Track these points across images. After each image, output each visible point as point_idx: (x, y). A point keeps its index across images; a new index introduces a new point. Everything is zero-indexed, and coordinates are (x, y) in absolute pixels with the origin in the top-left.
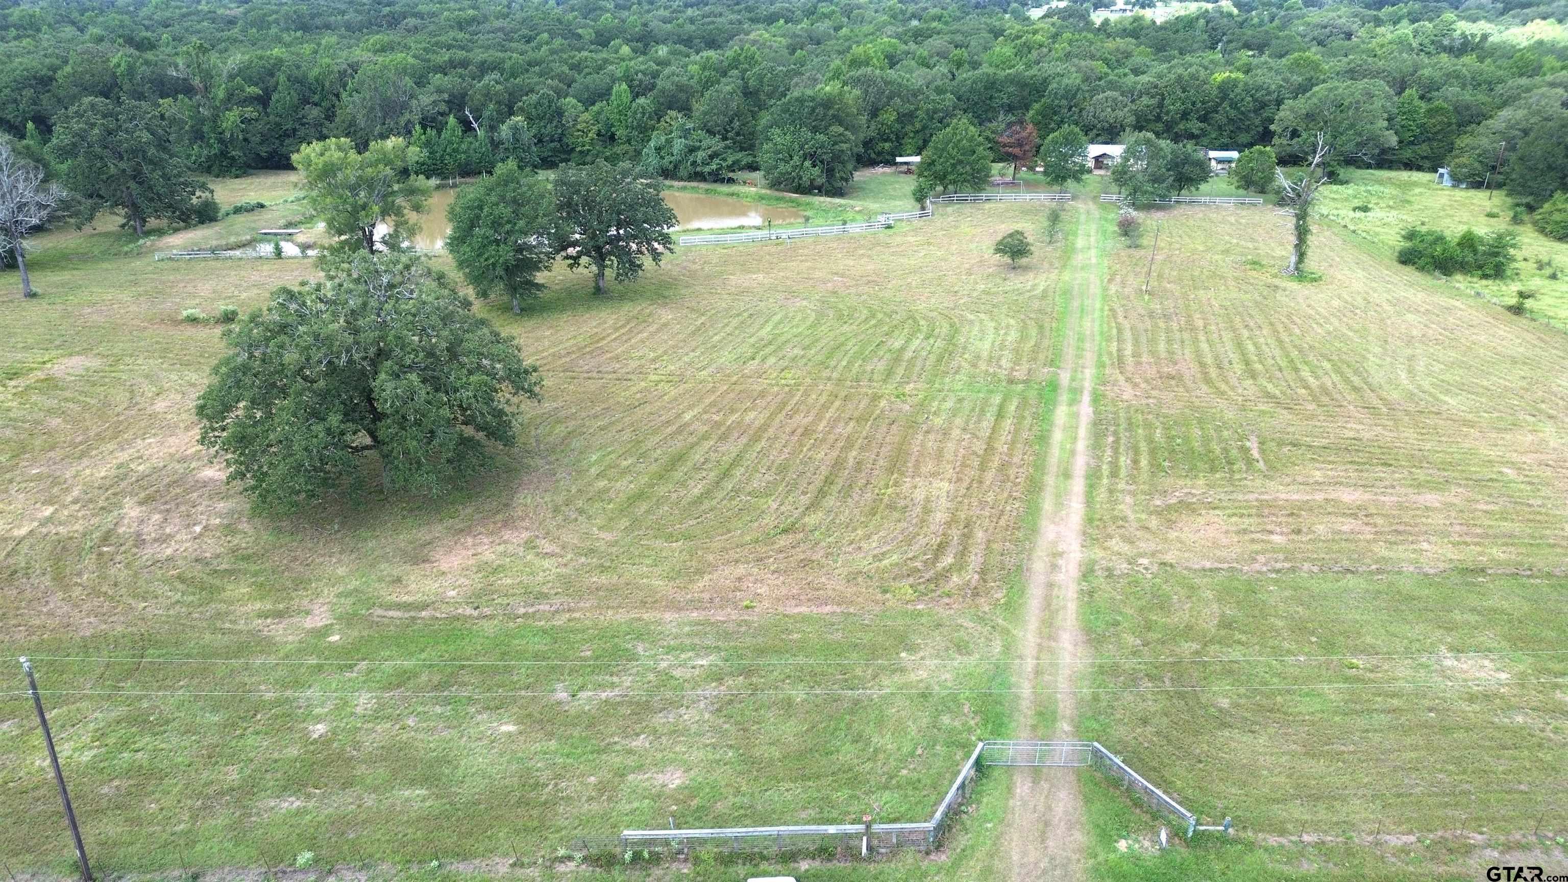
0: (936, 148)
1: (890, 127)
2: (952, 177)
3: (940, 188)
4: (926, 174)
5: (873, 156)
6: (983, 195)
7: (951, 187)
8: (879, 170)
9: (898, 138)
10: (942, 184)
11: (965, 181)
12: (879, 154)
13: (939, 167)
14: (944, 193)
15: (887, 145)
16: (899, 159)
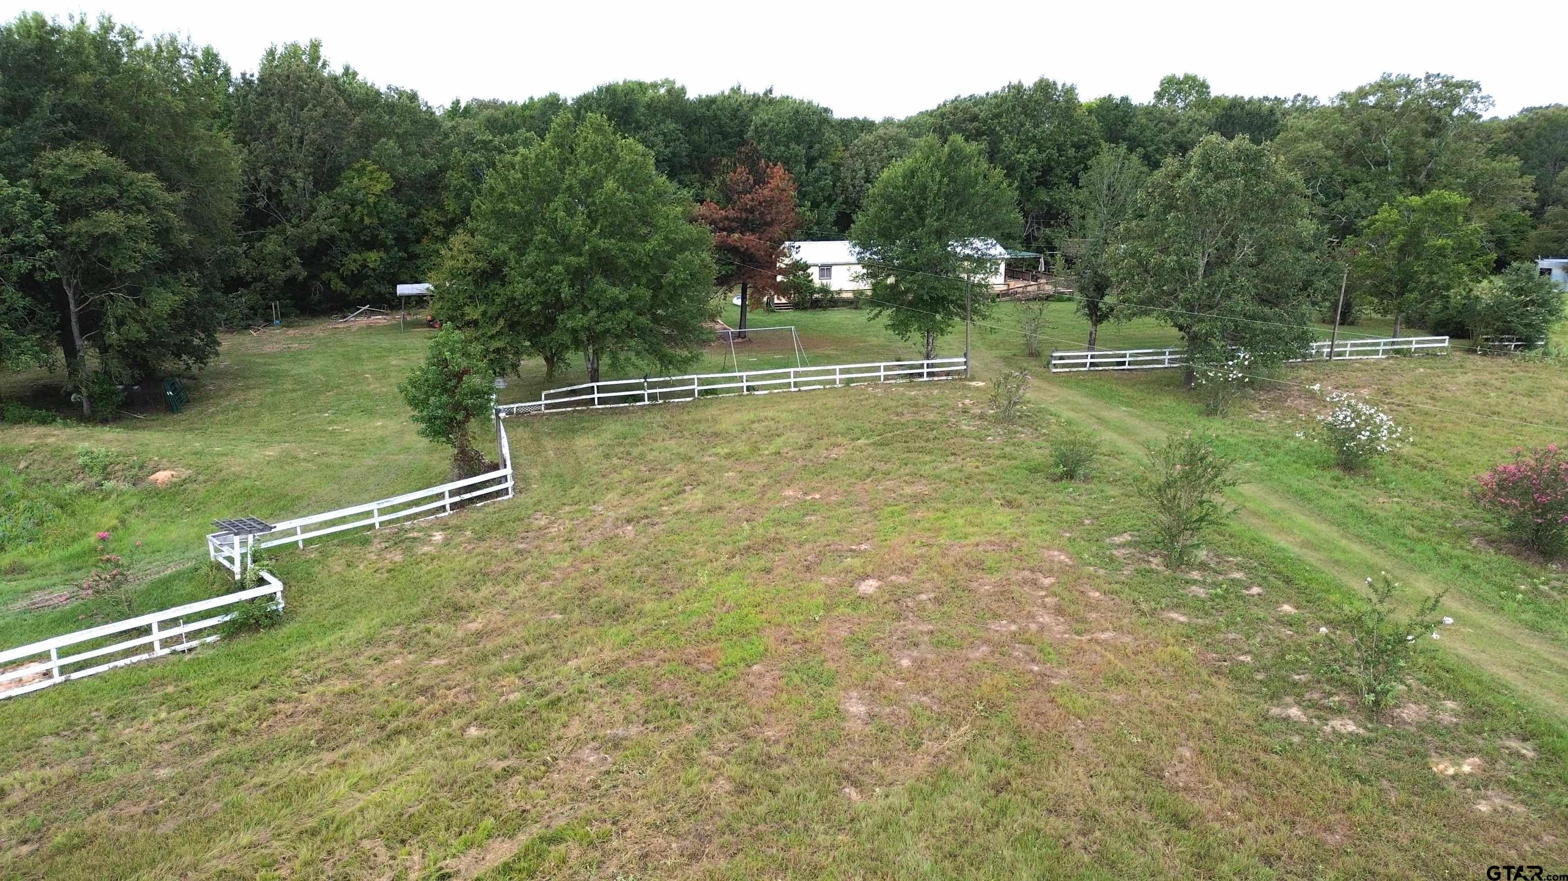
0: (501, 216)
1: (375, 210)
2: (580, 320)
3: (533, 364)
4: (473, 313)
5: (338, 285)
6: (694, 380)
7: (577, 360)
8: (358, 321)
9: (402, 241)
10: (538, 347)
11: (630, 330)
12: (355, 280)
13: (521, 287)
14: (550, 380)
15: (373, 257)
16: (403, 289)
